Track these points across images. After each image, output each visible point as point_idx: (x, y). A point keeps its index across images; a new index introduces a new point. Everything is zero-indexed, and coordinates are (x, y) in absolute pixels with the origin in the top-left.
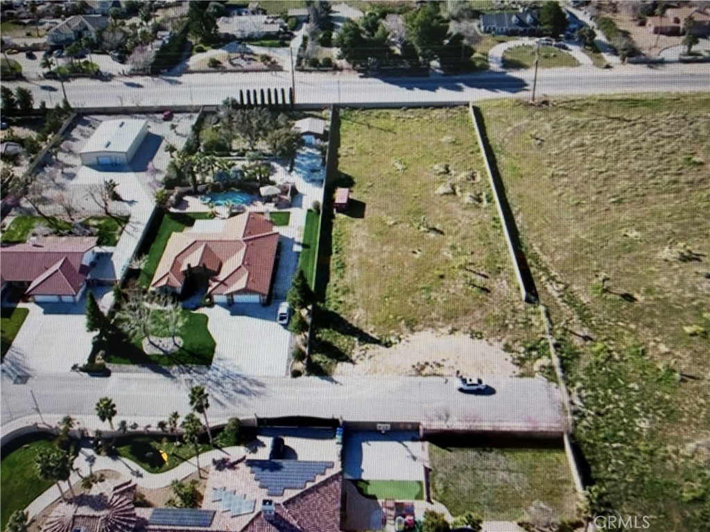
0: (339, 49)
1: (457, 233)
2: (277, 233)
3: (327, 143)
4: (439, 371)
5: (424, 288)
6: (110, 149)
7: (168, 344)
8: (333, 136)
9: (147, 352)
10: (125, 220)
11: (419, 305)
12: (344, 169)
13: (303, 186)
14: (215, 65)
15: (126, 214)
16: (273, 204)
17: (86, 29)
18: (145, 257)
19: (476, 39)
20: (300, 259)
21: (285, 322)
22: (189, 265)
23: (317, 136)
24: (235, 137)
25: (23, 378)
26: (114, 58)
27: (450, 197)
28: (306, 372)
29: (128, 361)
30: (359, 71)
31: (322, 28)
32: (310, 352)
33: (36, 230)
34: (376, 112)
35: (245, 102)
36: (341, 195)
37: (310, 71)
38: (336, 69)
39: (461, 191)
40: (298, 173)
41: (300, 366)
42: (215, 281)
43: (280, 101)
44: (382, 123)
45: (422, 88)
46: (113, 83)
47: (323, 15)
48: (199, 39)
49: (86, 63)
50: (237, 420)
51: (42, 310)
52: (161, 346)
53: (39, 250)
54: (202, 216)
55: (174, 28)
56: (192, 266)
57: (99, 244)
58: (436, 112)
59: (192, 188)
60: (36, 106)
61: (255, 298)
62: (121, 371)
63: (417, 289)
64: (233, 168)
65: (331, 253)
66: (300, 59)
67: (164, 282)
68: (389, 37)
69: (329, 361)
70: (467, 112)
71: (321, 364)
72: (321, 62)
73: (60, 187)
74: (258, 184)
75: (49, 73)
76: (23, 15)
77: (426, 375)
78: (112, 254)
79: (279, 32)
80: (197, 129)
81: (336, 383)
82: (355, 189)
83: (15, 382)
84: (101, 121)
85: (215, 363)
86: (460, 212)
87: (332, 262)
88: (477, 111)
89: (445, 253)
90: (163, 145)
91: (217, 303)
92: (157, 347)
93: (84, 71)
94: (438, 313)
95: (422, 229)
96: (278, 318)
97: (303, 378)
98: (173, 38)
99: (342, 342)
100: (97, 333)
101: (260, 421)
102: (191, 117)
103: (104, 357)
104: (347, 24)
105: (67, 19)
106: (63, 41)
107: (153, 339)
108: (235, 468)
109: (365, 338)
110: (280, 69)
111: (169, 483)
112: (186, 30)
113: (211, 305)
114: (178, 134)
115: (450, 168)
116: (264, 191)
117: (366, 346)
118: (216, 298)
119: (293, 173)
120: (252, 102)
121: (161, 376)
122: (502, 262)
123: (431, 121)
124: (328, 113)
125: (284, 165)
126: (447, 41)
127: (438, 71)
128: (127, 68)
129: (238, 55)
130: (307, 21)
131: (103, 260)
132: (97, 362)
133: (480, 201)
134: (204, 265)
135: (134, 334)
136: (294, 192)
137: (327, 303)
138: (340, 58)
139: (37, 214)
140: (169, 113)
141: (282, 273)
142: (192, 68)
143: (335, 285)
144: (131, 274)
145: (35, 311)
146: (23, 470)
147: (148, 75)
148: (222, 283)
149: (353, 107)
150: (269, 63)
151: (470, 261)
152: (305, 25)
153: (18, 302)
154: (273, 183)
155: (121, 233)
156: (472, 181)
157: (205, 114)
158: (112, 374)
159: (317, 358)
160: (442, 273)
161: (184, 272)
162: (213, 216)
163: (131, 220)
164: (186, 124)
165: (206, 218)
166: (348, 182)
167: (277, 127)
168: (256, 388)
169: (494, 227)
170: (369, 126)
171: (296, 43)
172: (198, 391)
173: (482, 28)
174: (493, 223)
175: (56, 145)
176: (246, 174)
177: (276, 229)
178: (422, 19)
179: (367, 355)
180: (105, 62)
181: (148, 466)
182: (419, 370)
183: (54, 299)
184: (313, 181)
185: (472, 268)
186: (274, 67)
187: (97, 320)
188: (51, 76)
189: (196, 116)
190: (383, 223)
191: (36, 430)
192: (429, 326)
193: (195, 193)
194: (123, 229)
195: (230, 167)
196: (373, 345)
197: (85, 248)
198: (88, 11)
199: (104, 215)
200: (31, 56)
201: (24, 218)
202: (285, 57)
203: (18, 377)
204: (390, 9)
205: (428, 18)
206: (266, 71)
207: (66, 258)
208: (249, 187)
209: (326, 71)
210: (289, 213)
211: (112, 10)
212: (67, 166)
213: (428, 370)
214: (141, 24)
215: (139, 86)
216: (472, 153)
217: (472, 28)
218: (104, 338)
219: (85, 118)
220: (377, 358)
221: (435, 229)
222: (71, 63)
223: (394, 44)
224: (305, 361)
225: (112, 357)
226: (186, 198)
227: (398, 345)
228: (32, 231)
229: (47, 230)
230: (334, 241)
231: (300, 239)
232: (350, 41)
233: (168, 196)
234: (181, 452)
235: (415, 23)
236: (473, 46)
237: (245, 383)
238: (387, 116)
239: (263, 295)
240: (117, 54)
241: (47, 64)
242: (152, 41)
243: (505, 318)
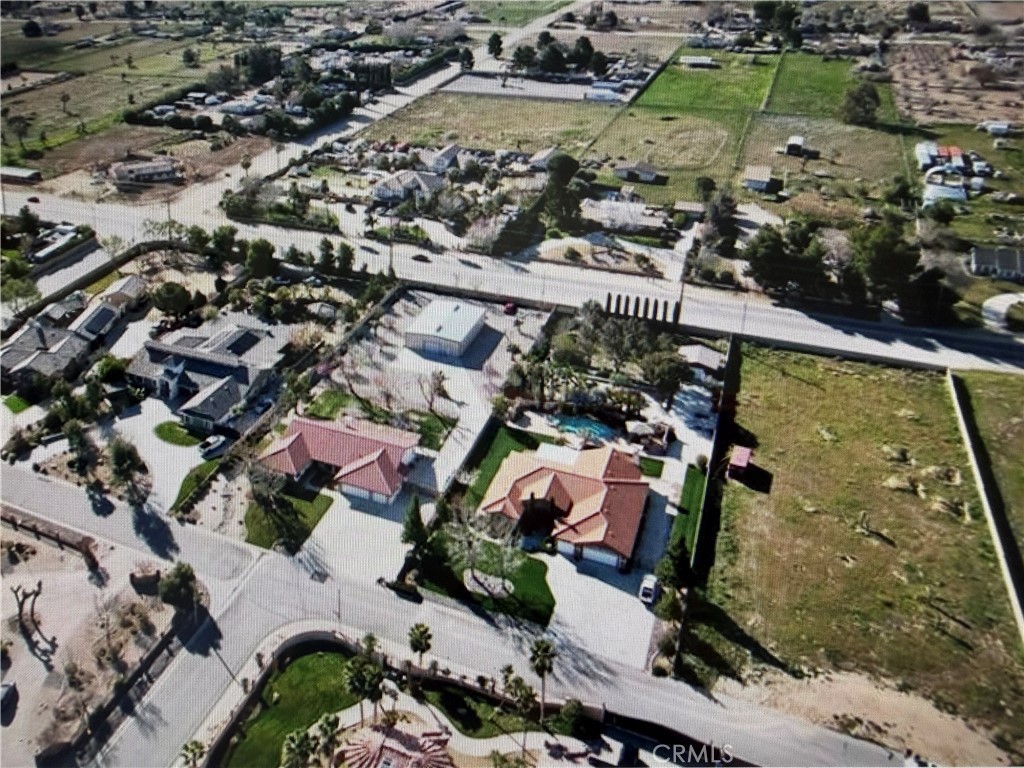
0: (747, 264)
1: (916, 550)
2: (647, 484)
3: (722, 383)
4: (878, 737)
5: (858, 613)
6: (440, 334)
7: (496, 585)
8: (730, 375)
9: (468, 588)
10: (452, 423)
11: (849, 634)
12: (743, 421)
13: (683, 432)
14: (573, 257)
15: (454, 416)
16: (641, 447)
17: (419, 187)
18: (477, 473)
19: (966, 283)
20: (674, 526)
21: (649, 600)
22: (532, 495)
23: (708, 371)
24: (596, 352)
25: (321, 576)
26: (448, 227)
27: (908, 496)
28: (673, 674)
29: (444, 591)
30: (772, 296)
31: (722, 233)
32: (682, 647)
33: (347, 410)
34: (794, 356)
35: (613, 310)
36: (739, 456)
37: (701, 286)
38: (739, 288)
39: (925, 491)
40: (678, 414)
41: (664, 662)
42: (563, 523)
43: (660, 317)
44: (804, 372)
45: (868, 336)
46: (445, 256)
47: (725, 215)
48: (554, 221)
49: (417, 228)
50: (579, 703)
51: (348, 504)
52: (486, 585)
53: (351, 432)
54: (549, 440)
55: (523, 203)
56: (537, 497)
57: (421, 444)
58: (889, 372)
59: (536, 402)
60: (356, 267)
61: (611, 559)
62: (435, 601)
63: (848, 611)
64: (594, 389)
65: (718, 529)
66: (688, 267)
67: (498, 508)
68: (824, 258)
69: (707, 669)
70: (942, 382)
71: (696, 670)
72: (718, 275)
73: (377, 366)
74: (623, 417)
75: (371, 232)
76: (345, 161)
77: (856, 737)
78: (434, 460)
79: (661, 229)
80: (549, 330)
81: (716, 701)
82: (758, 453)
83: (312, 577)
84: (430, 301)
85: (552, 626)
86: (923, 521)
87: (719, 541)
88: (959, 383)
89: (895, 573)
90: (504, 343)
91: (560, 552)
92: (481, 585)
93: (411, 237)
94: (880, 654)
95: (859, 530)
96: (641, 593)
97: (669, 681)
98: (521, 215)
99: (728, 649)
100: (410, 547)
101: (609, 715)
102: (539, 316)
103: (417, 579)
104: (766, 233)
105: (398, 173)
106: (390, 198)
107: (478, 574)
109: (762, 655)
110: (660, 276)
111: (487, 752)
112: (539, 206)
113: (553, 552)
114: (522, 334)
115: (909, 455)
116: (632, 426)
117: (762, 666)
118: (561, 546)
119: (672, 412)
120: (622, 312)
121: (483, 622)
122: (995, 613)
123: (881, 383)
124: (727, 345)
125: (660, 399)
126: (913, 278)
127: (894, 315)
128: (464, 242)
129: (606, 249)
130: (701, 220)
131: (422, 464)
132: (408, 582)
133: (960, 514)
134: (553, 500)
135: (458, 561)
136: (672, 437)
137: (709, 592)
138: (746, 274)
139: (348, 392)
140: (513, 305)
141: (647, 538)
142: (543, 255)
143: (722, 572)
144: (457, 488)
145: (340, 503)
146: (316, 680)
147: (488, 254)
148: (572, 527)
149: (761, 343)
150: (645, 266)
151: (939, 595)
152: (696, 224)
153: (321, 486)
154: (644, 420)
155: (446, 438)
156: (946, 482)
157: (559, 316)
158: (425, 602)
159: (690, 659)
160: (890, 599)
161: (524, 503)
162: (561, 442)
163: (459, 424)
164: (534, 324)
165: (552, 443)
166: (749, 441)
167: (656, 348)
168: (603, 674)
169: (982, 556)
170: (784, 374)
171: (684, 245)
173: (974, 267)
174: (981, 550)
175: (375, 317)
176: (609, 401)
177: (644, 479)
178: (879, 240)
179: (764, 679)
180: (436, 231)
181: (460, 726)
182: (846, 725)
183: (364, 494)
184: (697, 428)
185: (941, 605)
186: (652, 272)
187: (415, 531)
188: (371, 235)
189: (547, 316)
190: (798, 507)
191: (331, 639)
192: (865, 668)
193: (540, 410)
194: (449, 433)
195: (590, 386)
196: (773, 668)
197: (407, 444)
198: (418, 167)
199: (427, 411)
200: (350, 209)
201: (334, 393)
202: (671, 262)
203: (316, 572)
204: (823, 220)
205: (888, 240)
206: (641, 275)
207: (384, 451)
208: (611, 418)
209: (724, 289)
210: (662, 463)
211: (450, 170)
212: (387, 344)
213: (858, 730)
214: (485, 192)
215: (476, 266)
216: (947, 441)
217: (958, 265)
218: (418, 557)
219: (411, 292)
220: (778, 686)
221: (879, 536)
222: (398, 225)
223: (830, 268)
224: (673, 659)
225: (426, 581)
226: (529, 414)
227: (812, 680)
228: (342, 410)
229: (360, 413)
230: (723, 515)
231: (677, 501)
232: (765, 256)
233: (507, 405)
234: (502, 721)
235: (868, 244)
236: (960, 291)
237: (589, 662)
238: (812, 365)
239: (624, 557)
240: (452, 224)
241: (370, 222)
242: (497, 214)
243: (999, 696)
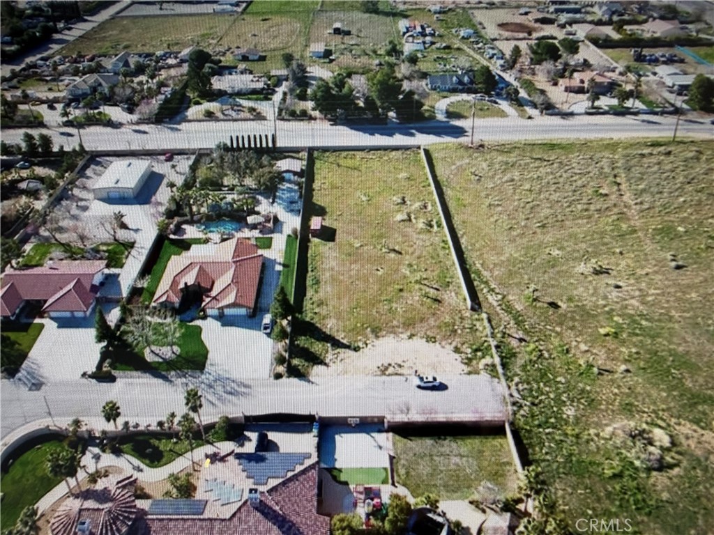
0: (313, 103)
1: (412, 253)
2: (262, 255)
3: (304, 180)
4: (400, 371)
5: (386, 300)
6: (119, 185)
7: (167, 352)
8: (308, 174)
9: (148, 360)
10: (130, 245)
11: (382, 315)
12: (318, 200)
13: (283, 215)
14: (210, 115)
15: (132, 240)
16: (258, 231)
17: (100, 85)
18: (148, 277)
19: (425, 95)
20: (281, 277)
21: (268, 331)
22: (186, 284)
23: (295, 173)
24: (226, 175)
25: (37, 386)
26: (124, 109)
27: (407, 223)
28: (286, 375)
29: (131, 368)
30: (330, 120)
31: (299, 85)
32: (290, 357)
33: (53, 255)
34: (344, 154)
35: (235, 145)
36: (316, 223)
37: (289, 120)
38: (311, 118)
39: (415, 218)
40: (280, 204)
41: (281, 369)
42: (208, 296)
43: (264, 145)
44: (349, 162)
45: (381, 134)
46: (123, 130)
47: (300, 75)
48: (196, 94)
49: (100, 113)
50: (227, 418)
51: (56, 325)
52: (160, 354)
53: (56, 272)
54: (197, 241)
55: (175, 85)
56: (189, 284)
57: (108, 266)
58: (394, 153)
59: (188, 217)
60: (56, 149)
61: (243, 311)
62: (126, 377)
63: (380, 301)
64: (224, 201)
65: (307, 272)
66: (280, 110)
67: (164, 299)
68: (354, 93)
69: (306, 364)
70: (419, 153)
71: (300, 367)
72: (298, 112)
73: (75, 217)
74: (245, 214)
75: (67, 122)
76: (46, 73)
77: (389, 375)
78: (119, 275)
79: (263, 89)
80: (193, 168)
81: (312, 383)
82: (327, 217)
84: (111, 162)
85: (208, 368)
86: (415, 236)
87: (308, 279)
88: (427, 152)
89: (403, 270)
90: (165, 181)
91: (209, 316)
92: (157, 355)
93: (97, 120)
94: (398, 321)
95: (384, 250)
96: (262, 328)
97: (284, 380)
98: (174, 93)
99: (317, 347)
100: (104, 344)
101: (247, 418)
102: (188, 159)
103: (110, 365)
104: (320, 82)
105: (84, 77)
106: (80, 95)
107: (154, 348)
108: (224, 461)
109: (337, 344)
110: (264, 119)
111: (166, 476)
112: (185, 86)
113: (205, 317)
114: (177, 173)
115: (406, 199)
116: (250, 219)
117: (338, 350)
118: (209, 312)
119: (275, 204)
120: (241, 146)
121: (160, 381)
122: (451, 277)
123: (390, 160)
124: (304, 155)
125: (267, 198)
126: (401, 97)
127: (394, 120)
128: (135, 117)
129: (229, 107)
130: (287, 80)
131: (111, 280)
132: (104, 369)
133: (431, 226)
134: (199, 283)
135: (137, 344)
136: (276, 220)
137: (304, 314)
138: (314, 109)
139: (53, 241)
140: (170, 155)
141: (265, 289)
142: (189, 118)
143: (311, 299)
144: (136, 292)
145: (49, 325)
146: (34, 469)
147: (152, 123)
148: (214, 298)
149: (325, 150)
150: (254, 114)
151: (425, 276)
152: (284, 83)
153: (35, 318)
154: (258, 213)
155: (127, 257)
156: (424, 210)
157: (201, 155)
158: (118, 380)
159: (295, 362)
160: (401, 287)
161: (181, 290)
162: (207, 241)
163: (136, 245)
164: (184, 164)
165: (200, 243)
166: (321, 212)
167: (262, 166)
168: (243, 390)
170: (339, 165)
171: (277, 97)
172: (193, 393)
173: (429, 86)
174: (442, 245)
175: (72, 182)
176: (235, 206)
177: (260, 252)
178: (381, 79)
179: (339, 359)
180: (115, 113)
181: (148, 462)
182: (384, 370)
183: (68, 314)
184: (292, 211)
185: (426, 282)
186: (259, 117)
187: (105, 333)
188: (69, 124)
189: (193, 157)
190: (351, 245)
191: (47, 432)
192: (391, 332)
193: (191, 222)
194: (129, 253)
195: (221, 200)
196: (343, 350)
197: (96, 270)
198: (102, 71)
199: (112, 241)
200: (52, 107)
201: (43, 244)
202: (268, 109)
203: (33, 384)
204: (354, 70)
205: (386, 78)
206: (253, 120)
207: (79, 279)
208: (237, 217)
209: (302, 120)
210: (271, 238)
211: (122, 70)
212: (82, 200)
213: (391, 370)
214: (147, 81)
215: (145, 132)
216: (424, 187)
217: (422, 86)
218: (110, 348)
219: (98, 159)
220: (347, 361)
221: (394, 250)
222: (87, 113)
223: (358, 98)
224: (285, 365)
225: (117, 365)
226: (184, 226)
227: (365, 350)
228: (49, 256)
229: (62, 255)
230: (310, 262)
231: (281, 260)
232: (322, 96)
233: (168, 225)
234: (177, 448)
235: (375, 82)
236: (423, 101)
237: (233, 385)
238: (353, 157)
239: (250, 308)
240: (126, 106)
241: (65, 114)
242: (157, 95)
243: (454, 324)
